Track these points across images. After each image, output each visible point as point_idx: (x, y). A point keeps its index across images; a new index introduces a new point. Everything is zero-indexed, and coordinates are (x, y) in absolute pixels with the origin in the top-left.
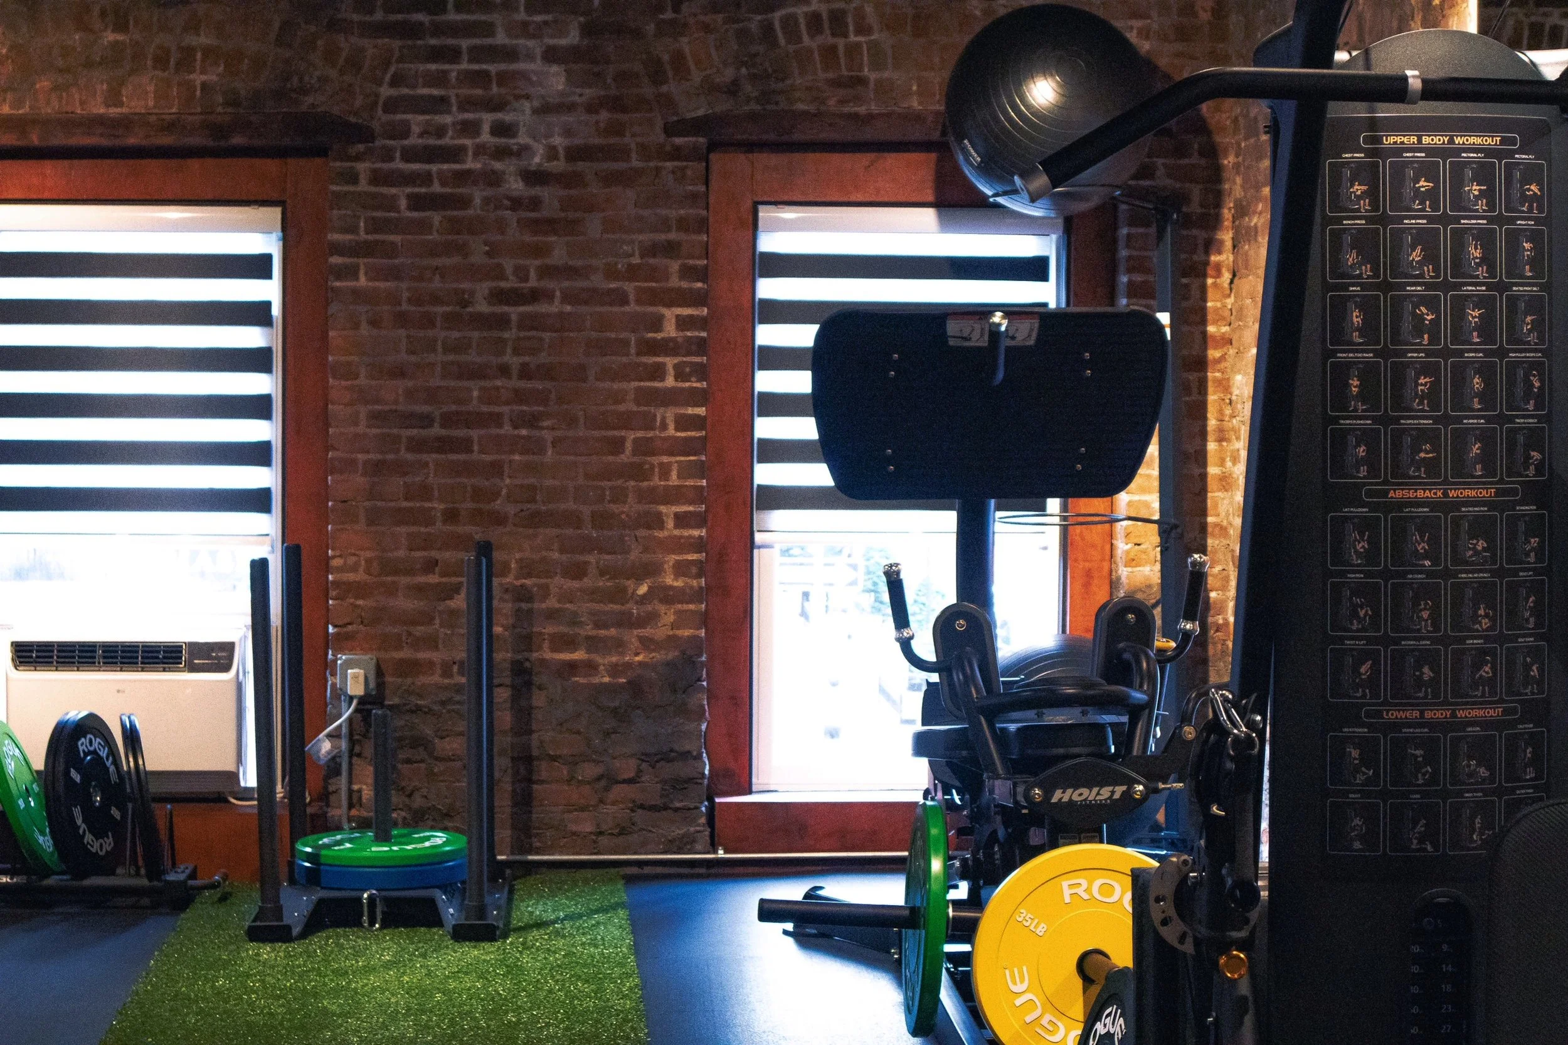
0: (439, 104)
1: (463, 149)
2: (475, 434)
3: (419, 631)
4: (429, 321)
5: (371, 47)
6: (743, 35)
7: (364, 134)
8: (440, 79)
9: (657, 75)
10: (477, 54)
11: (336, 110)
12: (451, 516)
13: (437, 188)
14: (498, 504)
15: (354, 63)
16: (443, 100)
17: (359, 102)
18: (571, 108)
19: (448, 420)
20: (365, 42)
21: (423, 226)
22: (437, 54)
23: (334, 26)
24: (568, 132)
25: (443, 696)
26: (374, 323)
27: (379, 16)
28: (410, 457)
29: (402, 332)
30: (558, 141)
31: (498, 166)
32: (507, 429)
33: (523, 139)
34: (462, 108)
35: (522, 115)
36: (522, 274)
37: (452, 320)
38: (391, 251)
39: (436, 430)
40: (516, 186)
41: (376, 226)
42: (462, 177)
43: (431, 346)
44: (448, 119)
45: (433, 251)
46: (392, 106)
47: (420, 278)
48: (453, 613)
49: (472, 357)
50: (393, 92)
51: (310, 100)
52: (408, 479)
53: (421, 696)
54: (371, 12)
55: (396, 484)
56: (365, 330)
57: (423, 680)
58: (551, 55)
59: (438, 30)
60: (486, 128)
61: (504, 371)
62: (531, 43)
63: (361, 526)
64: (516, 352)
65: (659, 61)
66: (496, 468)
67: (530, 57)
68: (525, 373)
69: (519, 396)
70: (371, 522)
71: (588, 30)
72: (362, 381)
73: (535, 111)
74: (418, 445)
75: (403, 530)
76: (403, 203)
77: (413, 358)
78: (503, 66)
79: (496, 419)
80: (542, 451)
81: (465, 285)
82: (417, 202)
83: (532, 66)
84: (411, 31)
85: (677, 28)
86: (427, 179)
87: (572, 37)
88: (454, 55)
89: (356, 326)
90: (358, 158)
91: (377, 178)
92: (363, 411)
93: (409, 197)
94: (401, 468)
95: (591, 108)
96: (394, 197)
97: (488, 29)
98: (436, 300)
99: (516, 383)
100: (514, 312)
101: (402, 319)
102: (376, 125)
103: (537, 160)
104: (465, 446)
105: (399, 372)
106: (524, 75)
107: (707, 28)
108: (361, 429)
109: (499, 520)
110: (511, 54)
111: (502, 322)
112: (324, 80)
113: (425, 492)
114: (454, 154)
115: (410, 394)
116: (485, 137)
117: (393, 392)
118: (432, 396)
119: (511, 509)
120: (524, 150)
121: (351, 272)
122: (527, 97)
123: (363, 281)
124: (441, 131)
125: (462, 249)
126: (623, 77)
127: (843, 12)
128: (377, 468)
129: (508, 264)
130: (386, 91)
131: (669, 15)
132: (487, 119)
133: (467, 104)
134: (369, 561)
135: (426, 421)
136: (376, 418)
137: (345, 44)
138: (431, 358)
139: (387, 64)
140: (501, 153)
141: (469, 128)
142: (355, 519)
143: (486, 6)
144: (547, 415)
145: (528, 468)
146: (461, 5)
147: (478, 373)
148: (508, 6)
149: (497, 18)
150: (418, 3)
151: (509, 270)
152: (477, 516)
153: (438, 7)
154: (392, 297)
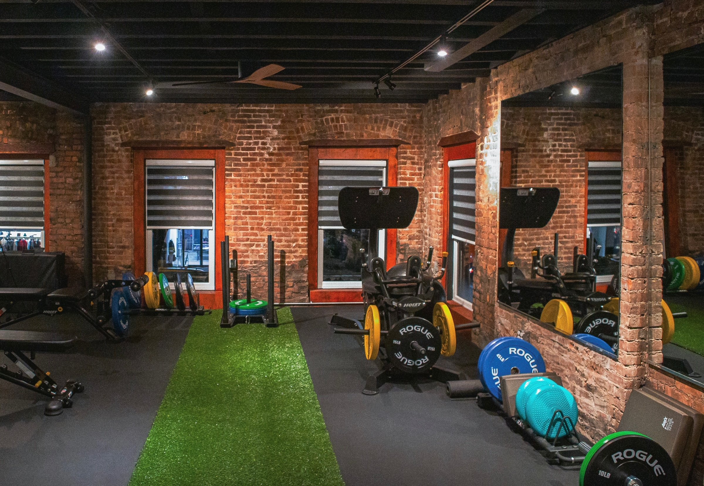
0: (250, 138)
1: (255, 148)
2: (257, 211)
3: (245, 254)
4: (247, 186)
5: (235, 125)
6: (317, 123)
7: (233, 145)
8: (250, 132)
9: (298, 132)
10: (258, 127)
11: (227, 139)
12: (252, 229)
13: (249, 156)
14: (263, 226)
15: (231, 129)
17: (232, 137)
18: (279, 139)
19: (252, 208)
20: (233, 124)
21: (247, 165)
22: (249, 127)
23: (227, 121)
24: (278, 144)
25: (250, 268)
26: (235, 186)
27: (236, 118)
28: (243, 216)
29: (241, 188)
30: (276, 146)
31: (263, 151)
32: (265, 210)
33: (268, 146)
34: (255, 139)
35: (268, 140)
36: (268, 175)
37: (252, 186)
38: (239, 170)
39: (249, 210)
40: (267, 156)
41: (236, 165)
42: (255, 154)
43: (248, 191)
44: (252, 141)
45: (248, 170)
46: (239, 138)
47: (245, 176)
49: (257, 194)
50: (239, 135)
51: (221, 137)
52: (243, 220)
53: (245, 268)
54: (235, 118)
55: (240, 222)
56: (233, 188)
57: (246, 265)
58: (274, 127)
59: (250, 122)
60: (260, 143)
61: (264, 197)
62: (270, 124)
63: (232, 231)
64: (267, 192)
65: (298, 128)
66: (262, 218)
67: (270, 128)
68: (269, 197)
69: (267, 202)
70: (235, 230)
71: (282, 122)
72: (233, 199)
73: (271, 140)
74: (245, 213)
75: (242, 232)
76: (242, 160)
77: (244, 194)
78: (264, 130)
79: (262, 207)
80: (272, 214)
81: (255, 178)
82: (244, 160)
83: (270, 130)
84: (244, 122)
85: (302, 121)
86: (247, 154)
87: (279, 123)
88: (253, 127)
89: (231, 187)
90: (232, 150)
91: (236, 154)
92: (233, 205)
93: (243, 158)
94: (241, 218)
95: (283, 139)
96: (240, 159)
97: (261, 121)
98: (249, 181)
99: (266, 199)
100: (266, 184)
101: (241, 186)
102: (235, 142)
103: (271, 150)
104: (255, 213)
105: (241, 197)
106: (268, 132)
107: (309, 121)
108: (232, 210)
109: (263, 230)
110: (265, 127)
111: (264, 186)
112: (225, 133)
113: (246, 223)
114: (253, 149)
115: (243, 202)
116: (260, 145)
117: (239, 201)
118: (248, 202)
119: (265, 227)
120: (269, 148)
121: (230, 175)
122: (269, 136)
123: (233, 177)
124: (250, 144)
125: (255, 170)
126: (291, 132)
127: (339, 118)
128: (236, 218)
129: (265, 173)
130: (238, 135)
131: (300, 118)
132: (260, 141)
133: (256, 138)
134: (234, 239)
135: (247, 208)
136: (236, 207)
137: (229, 124)
138: (248, 194)
139: (238, 129)
140: (264, 149)
141: (257, 143)
142: (231, 229)
143: (260, 116)
144: (274, 207)
145: (269, 218)
146: (254, 116)
147: (258, 197)
148: (265, 116)
149: (262, 119)
150: (245, 116)
151: (265, 175)
152: (258, 229)
153: (249, 116)
154: (239, 181)
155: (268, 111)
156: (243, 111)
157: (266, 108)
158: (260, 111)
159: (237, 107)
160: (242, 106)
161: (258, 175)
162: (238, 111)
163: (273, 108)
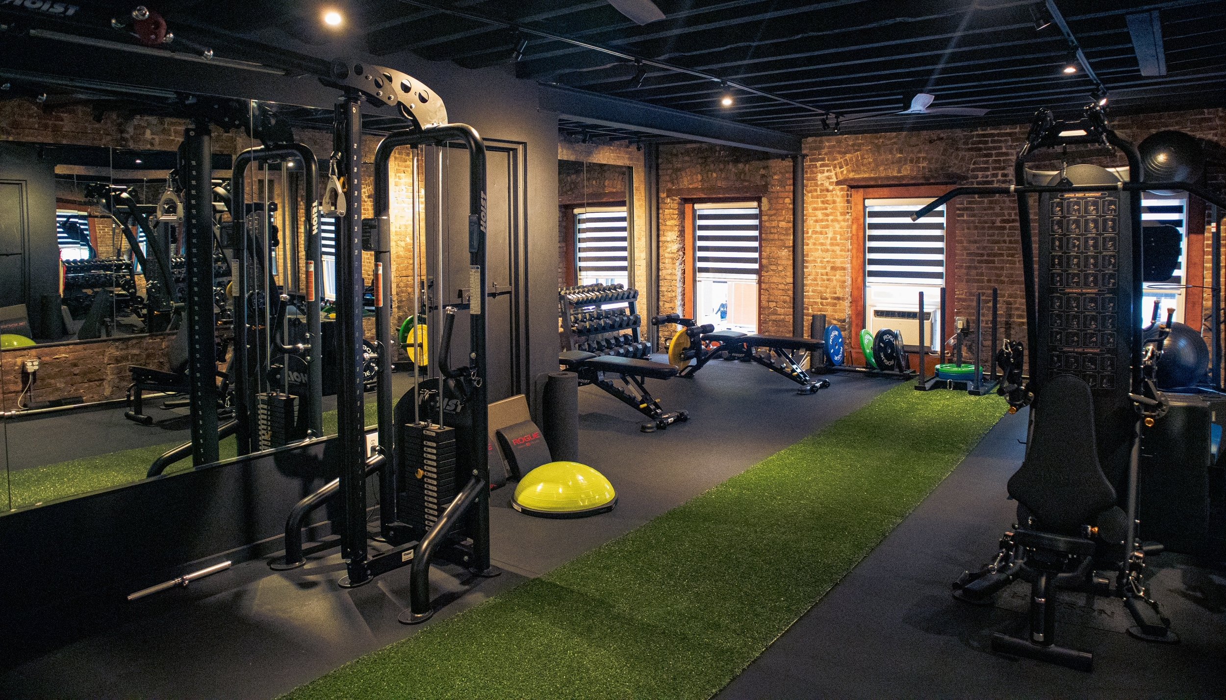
0: (987, 169)
2: (996, 259)
4: (983, 228)
5: (967, 154)
7: (966, 178)
8: (987, 162)
10: (998, 155)
11: (958, 172)
12: (989, 281)
14: (1002, 278)
15: (963, 159)
16: (988, 168)
17: (964, 169)
19: (988, 255)
20: (966, 153)
22: (986, 156)
23: (957, 149)
26: (968, 228)
27: (970, 146)
28: (978, 265)
29: (976, 231)
32: (1005, 257)
33: (1009, 178)
34: (993, 171)
35: (1010, 171)
36: (1010, 215)
37: (990, 228)
38: (972, 209)
39: (985, 258)
41: (969, 203)
43: (984, 235)
44: (989, 173)
45: (985, 209)
46: (973, 170)
48: (989, 307)
49: (995, 238)
51: (951, 169)
54: (968, 145)
55: (974, 272)
56: (966, 231)
59: (985, 149)
60: (1000, 175)
61: (1005, 242)
62: (1012, 151)
63: (964, 283)
64: (1008, 236)
66: (1002, 268)
67: (1013, 155)
68: (1010, 242)
69: (1009, 249)
70: (967, 282)
72: (965, 244)
74: (980, 262)
75: (976, 284)
77: (979, 238)
78: (1004, 158)
79: (1002, 255)
80: (1015, 264)
81: (994, 218)
83: (1013, 157)
84: (980, 149)
88: (990, 155)
89: (964, 230)
90: (964, 185)
92: (965, 252)
94: (976, 268)
97: (1000, 148)
98: (986, 223)
99: (1007, 245)
100: (1008, 225)
101: (976, 228)
102: (969, 175)
104: (993, 262)
105: (975, 242)
106: (1010, 160)
108: (964, 257)
109: (1003, 282)
110: (1006, 154)
111: (1004, 228)
112: (955, 164)
113: (982, 274)
114: (992, 182)
115: (978, 248)
116: (1000, 177)
117: (973, 248)
118: (984, 248)
119: (1006, 279)
120: (1011, 181)
121: (962, 215)
122: (1011, 166)
123: (965, 218)
124: (988, 176)
125: (993, 209)
128: (969, 268)
129: (1006, 212)
130: (972, 166)
132: (1000, 172)
133: (995, 169)
134: (966, 293)
135: (982, 255)
136: (969, 254)
137: (961, 154)
138: (984, 238)
139: (972, 159)
141: (995, 175)
142: (962, 281)
143: (1000, 141)
144: (1017, 254)
145: (1011, 268)
146: (993, 142)
147: (998, 242)
148: (1006, 141)
149: (1003, 145)
150: (980, 142)
151: (1006, 214)
152: (996, 281)
153: (986, 142)
154: (973, 222)
155: (1010, 134)
156: (978, 136)
157: (1008, 131)
158: (998, 135)
159: (971, 132)
160: (977, 130)
161: (997, 215)
162: (973, 136)
163: (1017, 130)
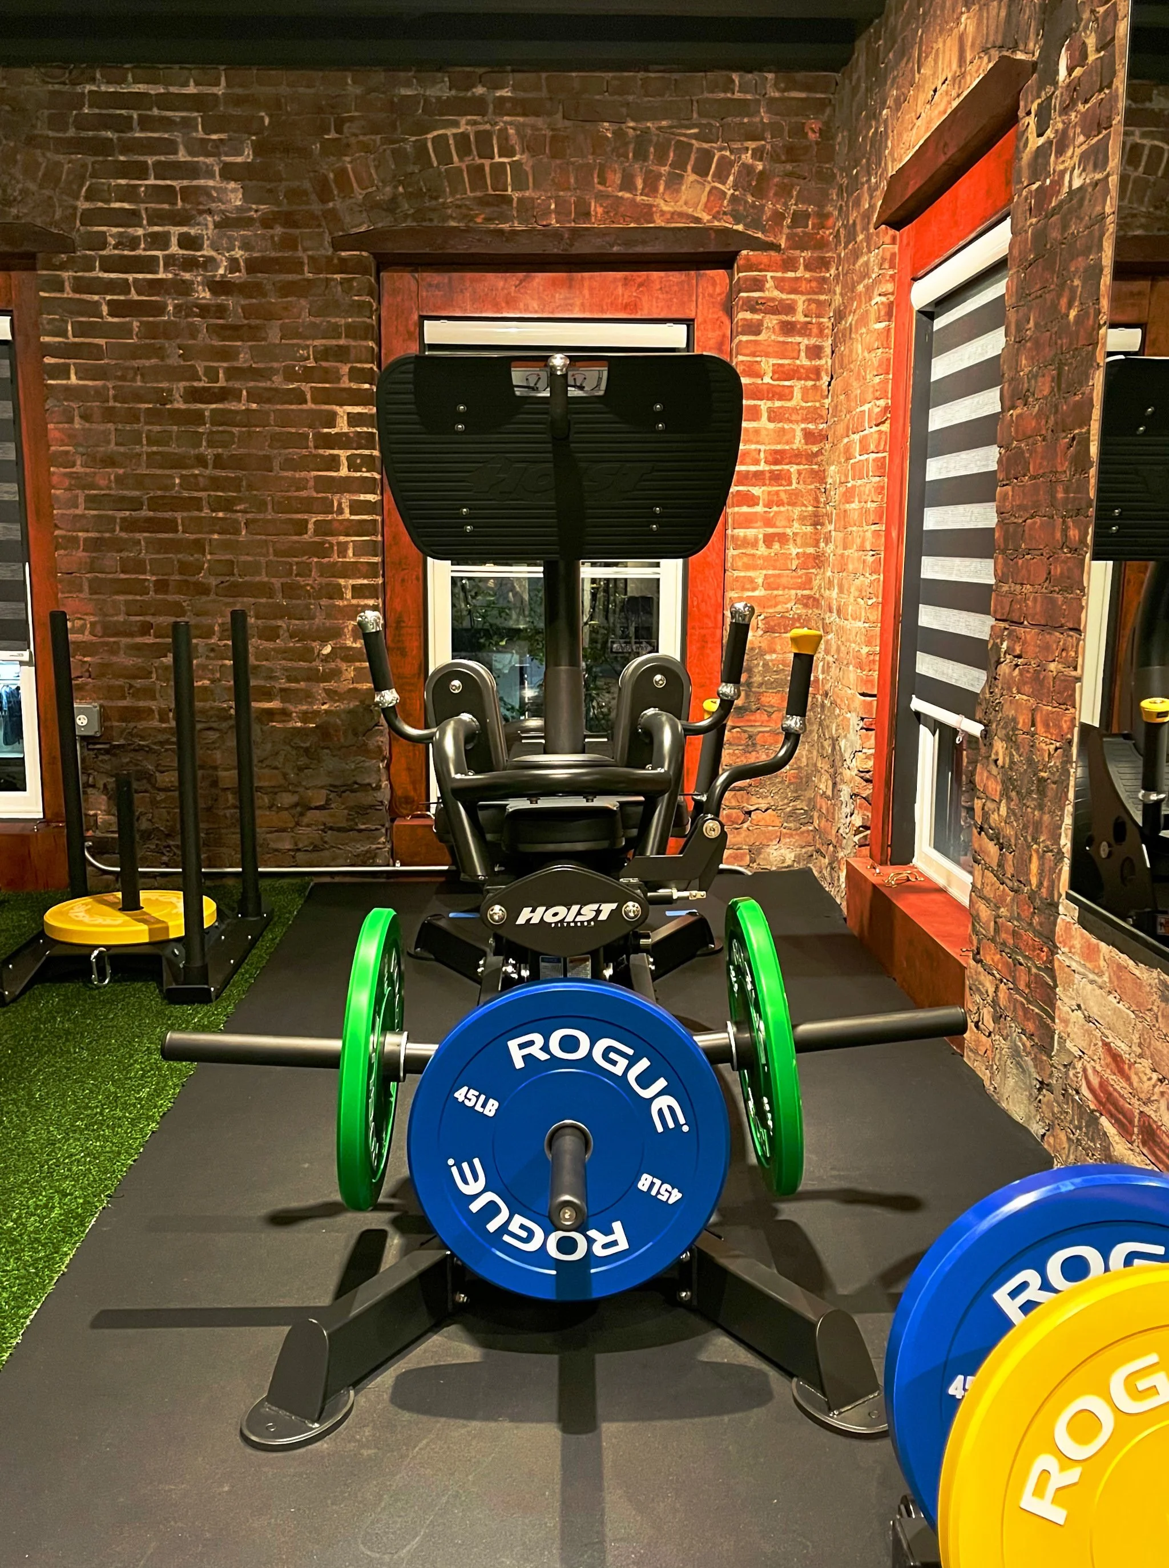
0: (131, 218)
1: (155, 258)
2: (179, 516)
3: (138, 683)
4: (133, 416)
5: (67, 162)
6: (399, 155)
7: (65, 245)
8: (129, 194)
9: (325, 195)
10: (163, 170)
11: (39, 222)
12: (161, 586)
13: (134, 296)
14: (201, 577)
15: (52, 177)
16: (135, 213)
17: (58, 214)
18: (248, 222)
19: (155, 504)
20: (60, 157)
21: (125, 331)
22: (124, 169)
23: (31, 141)
24: (246, 246)
25: (161, 737)
26: (85, 417)
27: (71, 132)
28: (124, 535)
29: (111, 426)
30: (238, 253)
31: (187, 276)
32: (206, 512)
33: (207, 252)
34: (151, 223)
35: (205, 228)
36: (212, 374)
37: (153, 416)
38: (96, 352)
39: (145, 513)
40: (204, 295)
41: (81, 330)
42: (155, 286)
43: (137, 439)
44: (140, 232)
45: (135, 353)
46: (90, 217)
47: (123, 378)
48: (166, 668)
49: (173, 448)
50: (87, 205)
51: (14, 211)
52: (125, 554)
53: (143, 738)
54: (65, 130)
55: (112, 559)
56: (78, 424)
57: (142, 725)
58: (229, 172)
59: (126, 149)
60: (174, 240)
61: (201, 461)
62: (209, 160)
63: (85, 594)
64: (211, 444)
65: (325, 178)
66: (199, 546)
67: (211, 175)
68: (219, 462)
69: (216, 483)
70: (93, 591)
71: (259, 149)
72: (78, 469)
73: (217, 226)
74: (129, 525)
75: (121, 598)
76: (105, 309)
77: (122, 449)
78: (185, 183)
79: (196, 504)
80: (237, 532)
81: (164, 385)
82: (115, 309)
83: (211, 183)
84: (103, 147)
85: (340, 148)
86: (123, 287)
87: (247, 156)
88: (141, 171)
89: (71, 421)
90: (62, 267)
91: (79, 286)
92: (81, 495)
93: (110, 303)
94: (118, 545)
95: (266, 223)
96: (97, 304)
97: (171, 147)
98: (139, 398)
99: (209, 472)
100: (207, 409)
101: (109, 415)
102: (74, 235)
103: (221, 271)
104: (170, 526)
105: (110, 461)
106: (205, 191)
107: (366, 148)
108: (80, 511)
109: (203, 590)
110: (192, 171)
111: (197, 418)
112: (25, 192)
113: (139, 566)
114: (148, 264)
115: (120, 480)
116: (174, 249)
117: (106, 478)
118: (140, 482)
119: (213, 581)
120: (209, 263)
121: (63, 372)
122: (210, 212)
123: (74, 380)
124: (133, 243)
125: (159, 352)
126: (294, 194)
127: (488, 134)
128: (95, 545)
129: (200, 367)
130: (83, 205)
131: (332, 135)
132: (175, 231)
133: (156, 218)
134: (93, 624)
135: (135, 504)
136: (92, 501)
137: (46, 158)
138: (138, 449)
139: (82, 179)
140: (190, 264)
141: (160, 241)
142: (80, 590)
143: (167, 124)
144: (240, 500)
145: (226, 546)
146: (145, 123)
147: (178, 462)
148: (187, 124)
149: (178, 136)
150: (105, 122)
151: (201, 372)
152: (184, 587)
153: (125, 125)
154: (100, 395)
155: (197, 102)
156: (97, 99)
157: (192, 89)
158: (165, 101)
159: (74, 83)
160: (93, 80)
161: (175, 374)
162: (78, 101)
163: (219, 91)
